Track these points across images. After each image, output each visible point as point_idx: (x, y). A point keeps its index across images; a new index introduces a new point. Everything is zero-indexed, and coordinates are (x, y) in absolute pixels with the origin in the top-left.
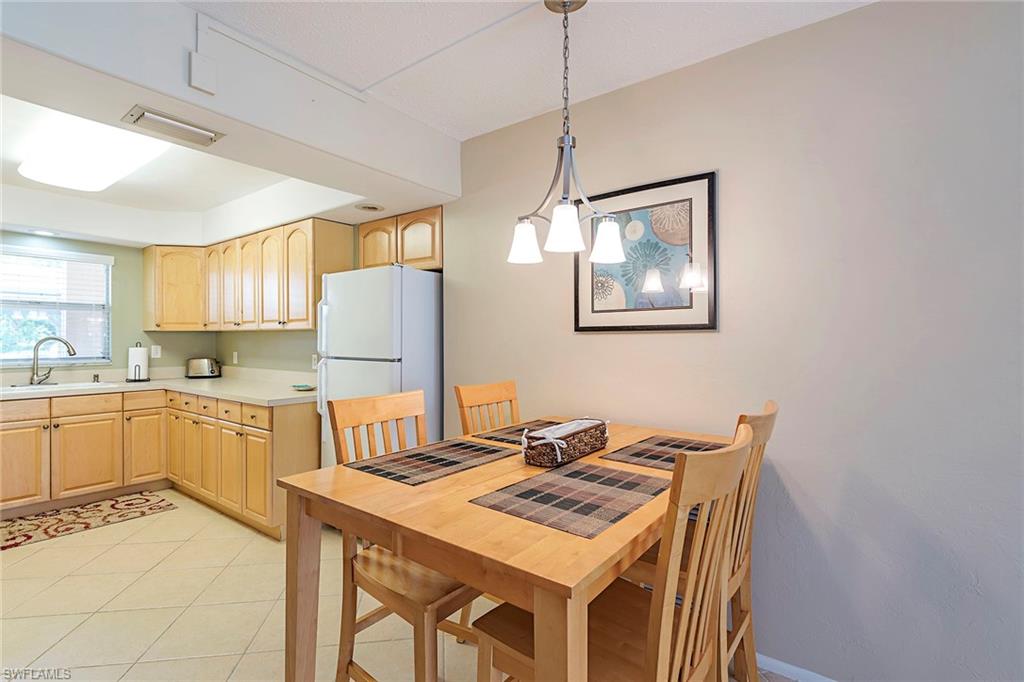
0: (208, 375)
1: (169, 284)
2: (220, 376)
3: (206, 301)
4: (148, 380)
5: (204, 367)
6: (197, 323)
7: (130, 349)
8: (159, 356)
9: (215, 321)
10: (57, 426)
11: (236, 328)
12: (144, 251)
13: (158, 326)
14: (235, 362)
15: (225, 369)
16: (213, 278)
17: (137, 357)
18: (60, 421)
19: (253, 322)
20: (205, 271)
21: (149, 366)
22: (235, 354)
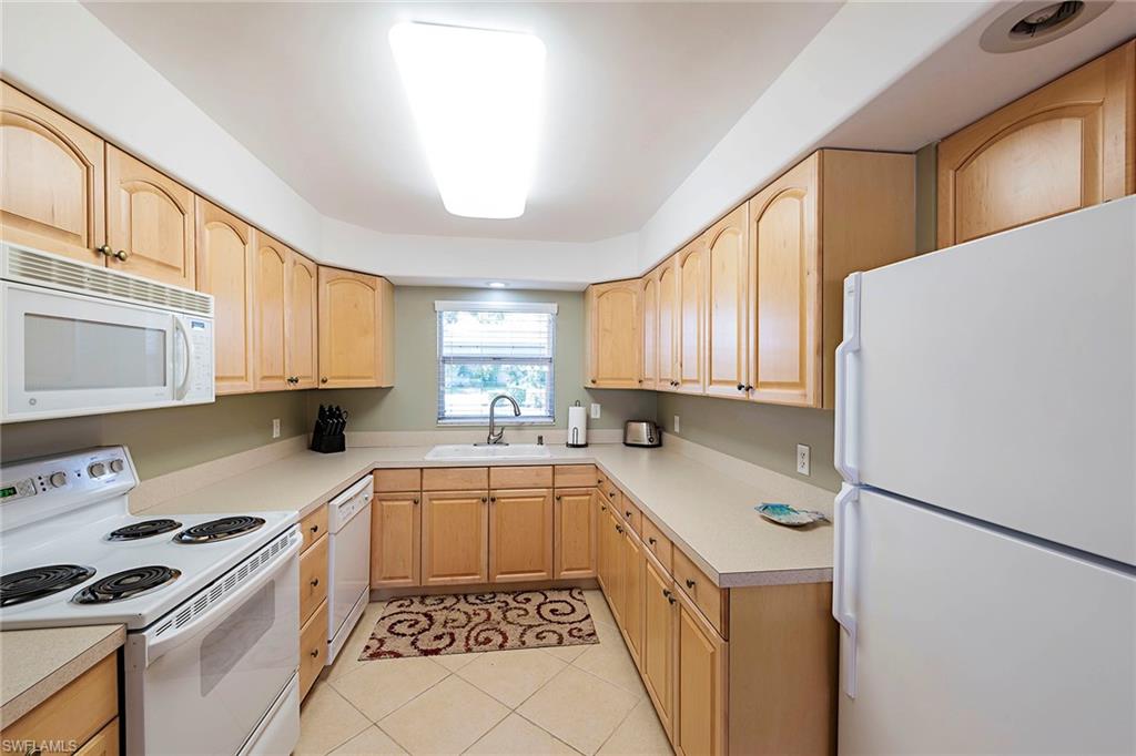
0: (646, 442)
1: (606, 330)
2: (660, 445)
3: (642, 351)
4: (586, 445)
5: (643, 431)
6: (631, 379)
7: (571, 408)
8: (598, 416)
9: (651, 376)
10: (493, 500)
11: (672, 389)
12: (582, 294)
13: (594, 382)
14: (677, 430)
15: (667, 436)
16: (649, 318)
17: (576, 416)
18: (498, 493)
19: (697, 381)
20: (641, 309)
21: (588, 428)
22: (677, 418)
